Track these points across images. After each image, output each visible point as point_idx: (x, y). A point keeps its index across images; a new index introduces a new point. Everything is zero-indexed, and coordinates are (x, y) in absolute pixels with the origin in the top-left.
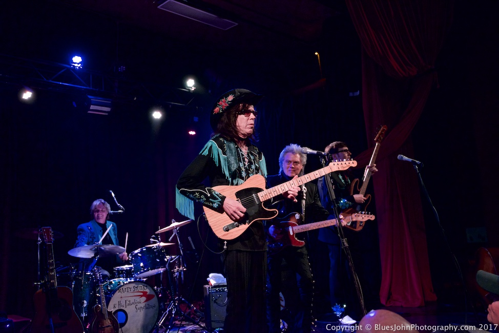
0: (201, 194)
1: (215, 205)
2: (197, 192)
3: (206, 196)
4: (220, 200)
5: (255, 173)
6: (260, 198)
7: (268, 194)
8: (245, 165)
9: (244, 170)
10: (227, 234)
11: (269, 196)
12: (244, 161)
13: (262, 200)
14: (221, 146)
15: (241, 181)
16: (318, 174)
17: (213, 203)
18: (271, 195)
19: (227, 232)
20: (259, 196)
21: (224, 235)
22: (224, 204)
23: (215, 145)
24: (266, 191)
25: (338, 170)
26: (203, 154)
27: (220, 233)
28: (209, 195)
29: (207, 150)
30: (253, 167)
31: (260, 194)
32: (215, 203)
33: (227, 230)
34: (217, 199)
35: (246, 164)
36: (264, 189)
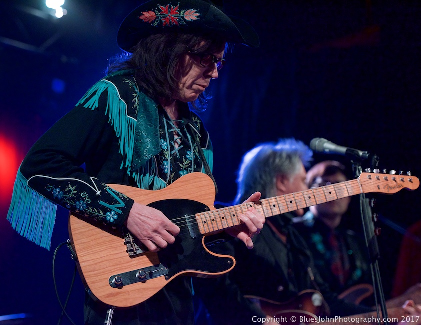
0: (81, 188)
1: (112, 217)
2: (73, 183)
3: (92, 194)
4: (123, 205)
5: (193, 169)
6: (201, 226)
7: (219, 220)
8: (173, 148)
9: (169, 158)
10: (118, 294)
11: (220, 224)
12: (172, 139)
13: (204, 229)
14: (126, 95)
15: (159, 182)
16: (334, 193)
17: (106, 210)
18: (224, 222)
19: (117, 290)
20: (199, 221)
21: (109, 296)
22: (131, 215)
23: (114, 90)
24: (214, 213)
25: (376, 190)
26: (86, 106)
27: (101, 290)
28: (99, 193)
29: (96, 98)
30: (191, 156)
31: (200, 217)
32: (111, 211)
33: (119, 285)
34: (116, 202)
35: (177, 147)
36: (212, 207)
